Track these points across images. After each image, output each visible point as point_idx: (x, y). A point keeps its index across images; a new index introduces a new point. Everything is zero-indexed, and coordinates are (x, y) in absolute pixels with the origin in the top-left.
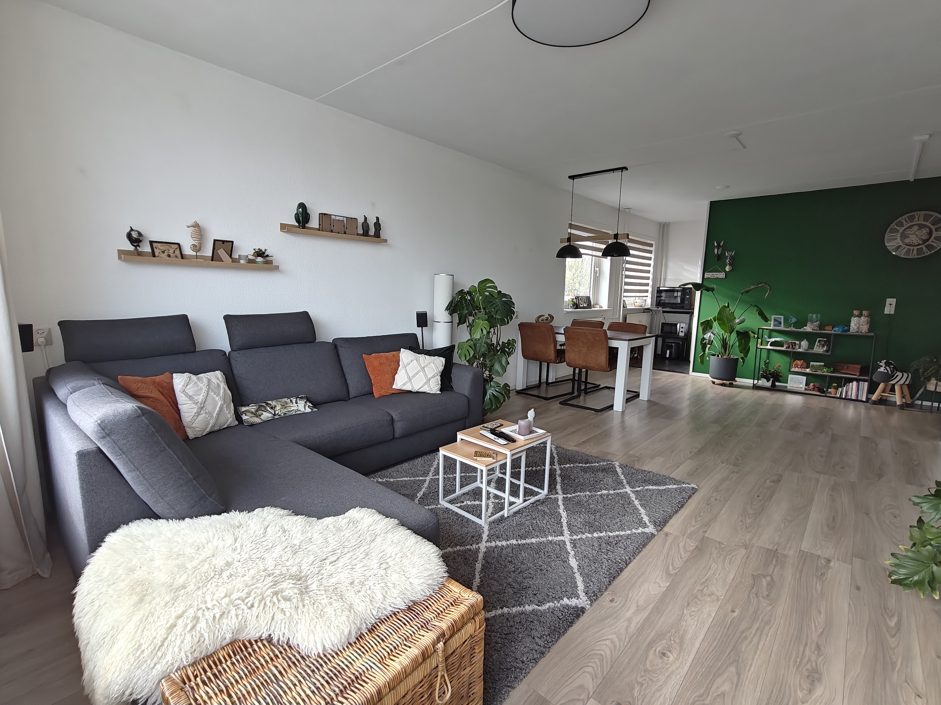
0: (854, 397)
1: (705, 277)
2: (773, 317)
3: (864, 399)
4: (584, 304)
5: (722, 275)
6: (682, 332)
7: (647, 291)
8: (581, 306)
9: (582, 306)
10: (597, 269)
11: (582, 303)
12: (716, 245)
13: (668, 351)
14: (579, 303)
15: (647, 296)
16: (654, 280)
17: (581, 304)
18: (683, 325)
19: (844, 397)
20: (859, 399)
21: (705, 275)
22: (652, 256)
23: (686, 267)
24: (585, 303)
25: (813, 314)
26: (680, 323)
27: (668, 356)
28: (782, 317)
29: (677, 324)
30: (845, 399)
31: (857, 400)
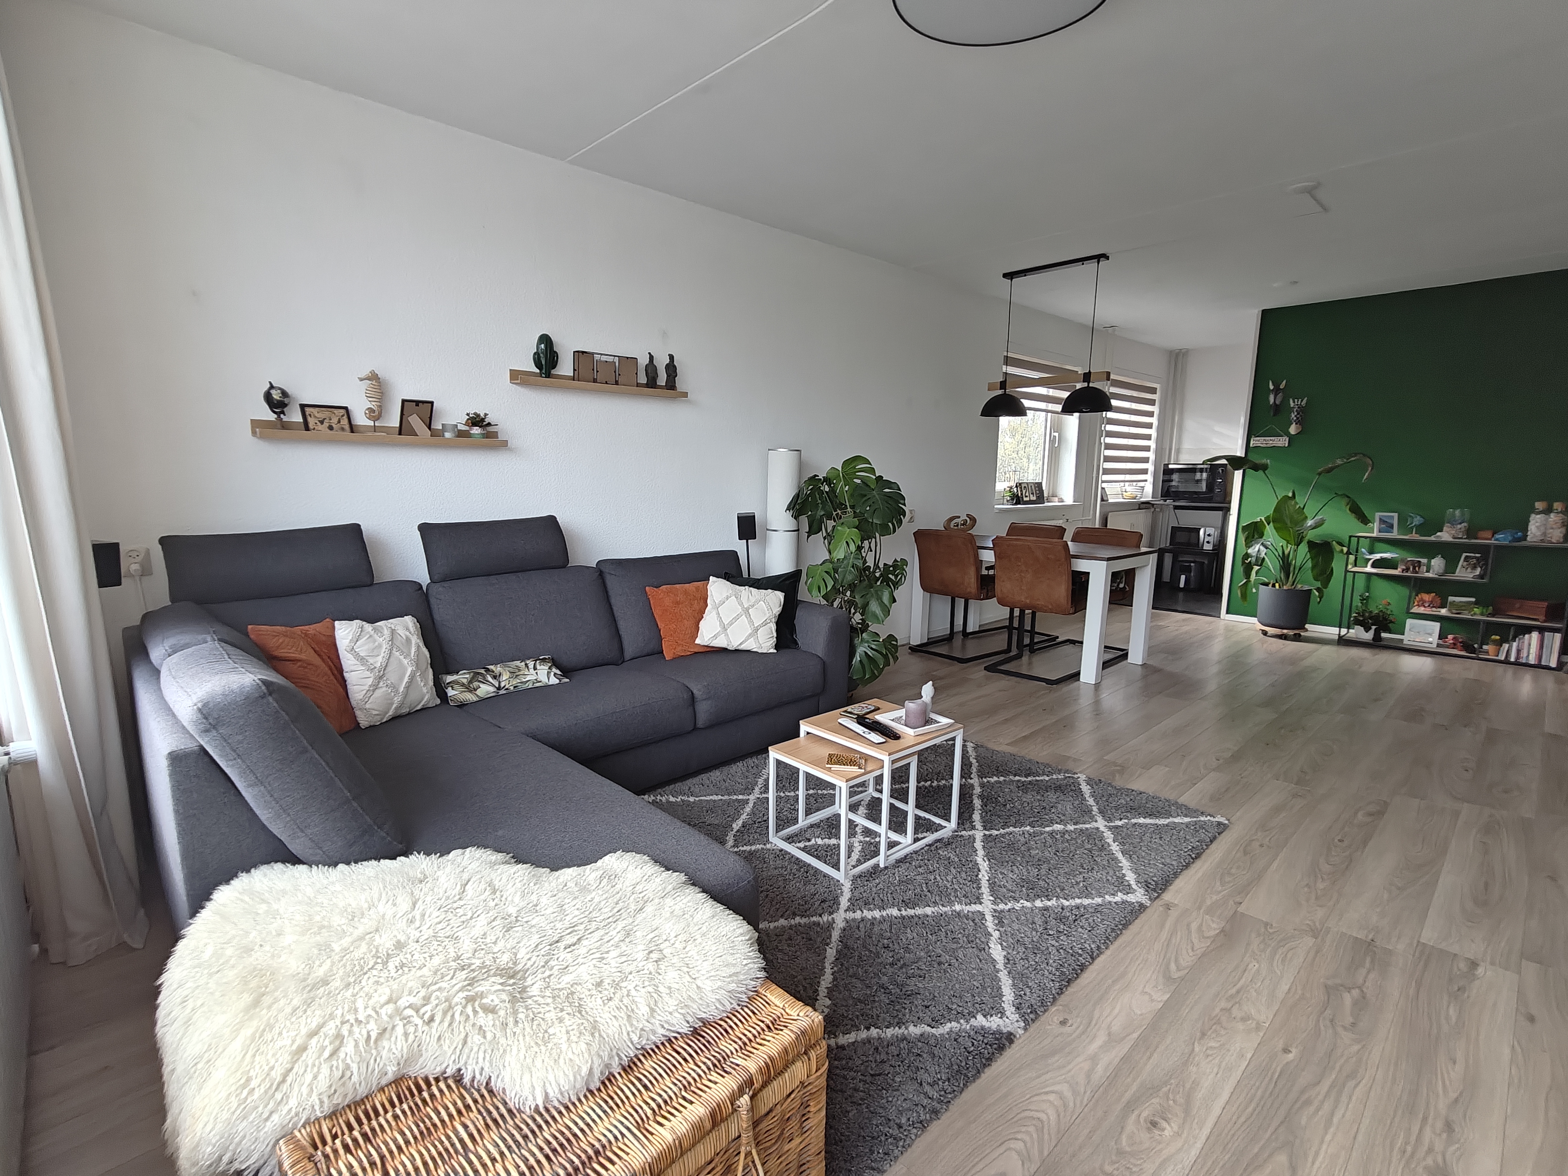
0: (1532, 660)
1: (1251, 445)
2: (1378, 515)
3: (1553, 664)
4: (1031, 496)
5: (1282, 442)
6: (1208, 542)
7: (1145, 472)
8: (1025, 499)
9: (1028, 499)
10: (1056, 434)
11: (1027, 494)
12: (1271, 387)
13: (1183, 577)
14: (1022, 494)
15: (1146, 481)
16: (1159, 452)
17: (1026, 497)
18: (1210, 531)
19: (1512, 659)
20: (1543, 663)
21: (1252, 442)
22: (1155, 409)
23: (1217, 428)
24: (1033, 494)
25: (1455, 509)
26: (1205, 526)
27: (1182, 585)
28: (1396, 515)
29: (1200, 529)
30: (1517, 663)
31: (1538, 666)
